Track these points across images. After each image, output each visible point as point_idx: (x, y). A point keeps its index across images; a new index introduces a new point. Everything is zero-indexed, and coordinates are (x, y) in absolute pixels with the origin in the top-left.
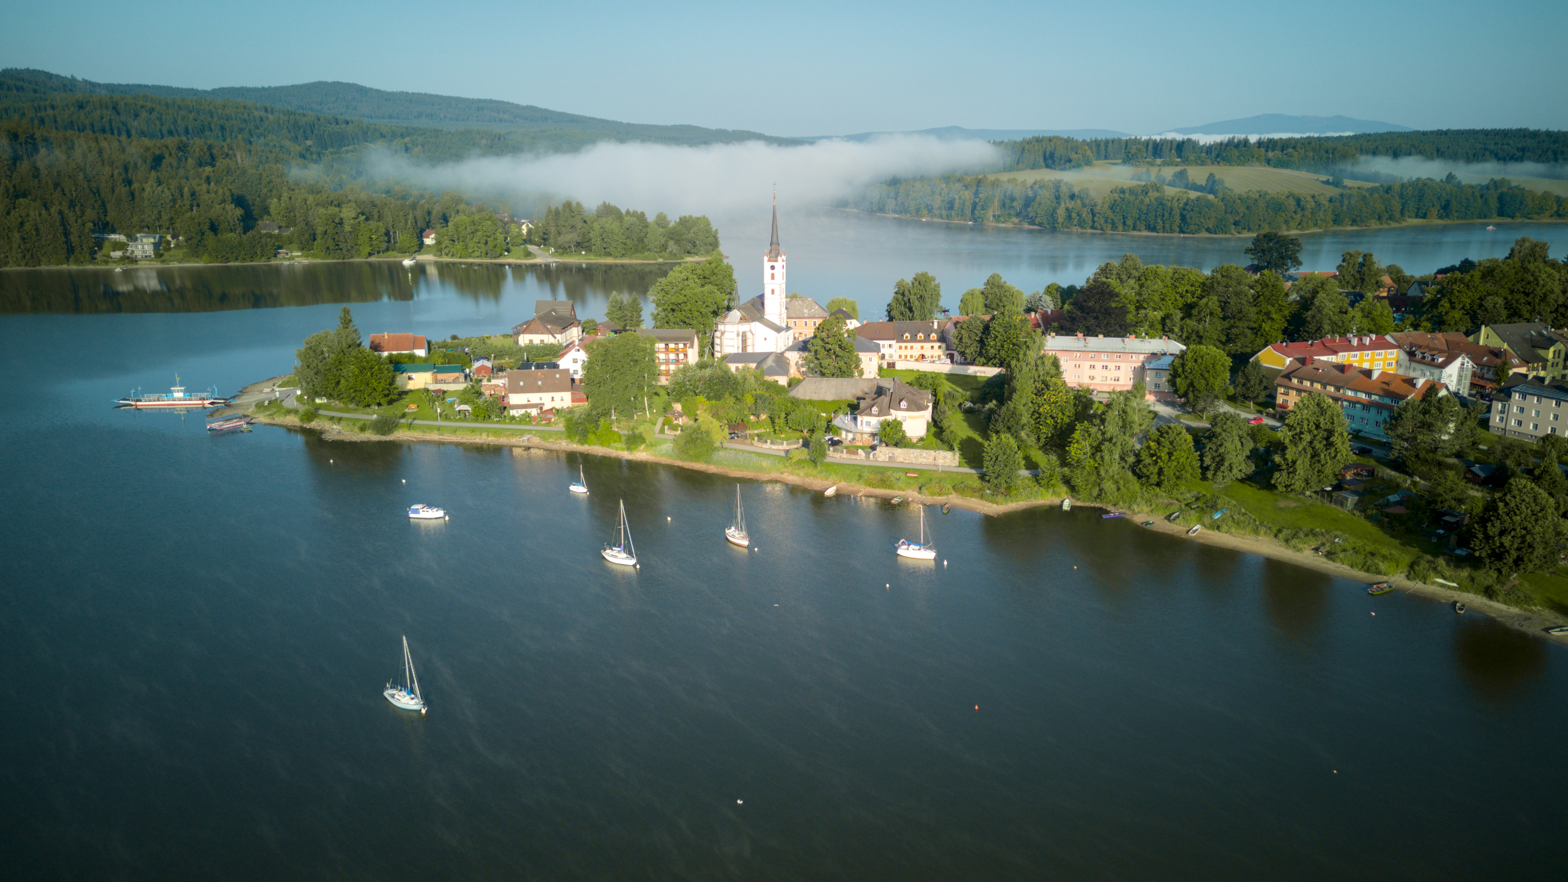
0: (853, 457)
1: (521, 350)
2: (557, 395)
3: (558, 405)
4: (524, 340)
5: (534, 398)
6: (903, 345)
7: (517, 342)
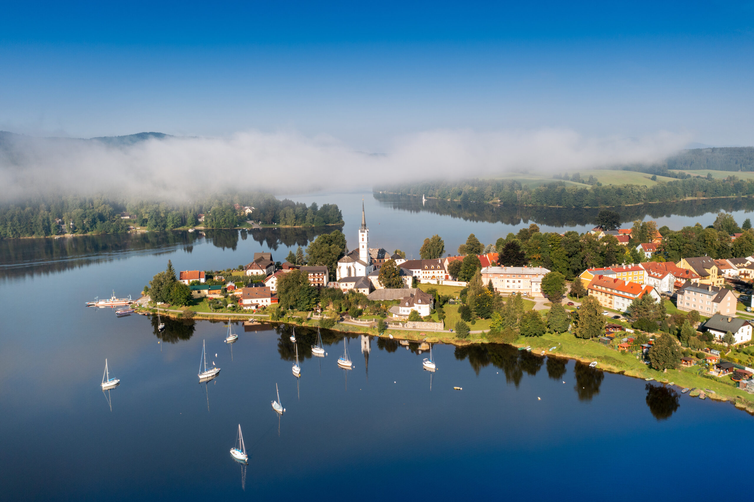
0: (397, 326)
1: (247, 277)
2: (264, 299)
3: (265, 304)
4: (249, 273)
5: (254, 301)
6: (425, 271)
7: (246, 274)
